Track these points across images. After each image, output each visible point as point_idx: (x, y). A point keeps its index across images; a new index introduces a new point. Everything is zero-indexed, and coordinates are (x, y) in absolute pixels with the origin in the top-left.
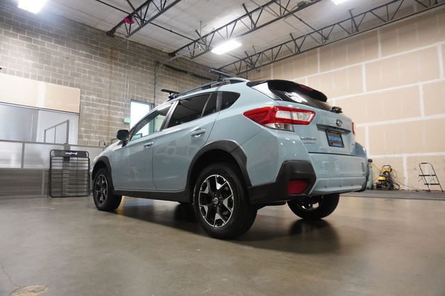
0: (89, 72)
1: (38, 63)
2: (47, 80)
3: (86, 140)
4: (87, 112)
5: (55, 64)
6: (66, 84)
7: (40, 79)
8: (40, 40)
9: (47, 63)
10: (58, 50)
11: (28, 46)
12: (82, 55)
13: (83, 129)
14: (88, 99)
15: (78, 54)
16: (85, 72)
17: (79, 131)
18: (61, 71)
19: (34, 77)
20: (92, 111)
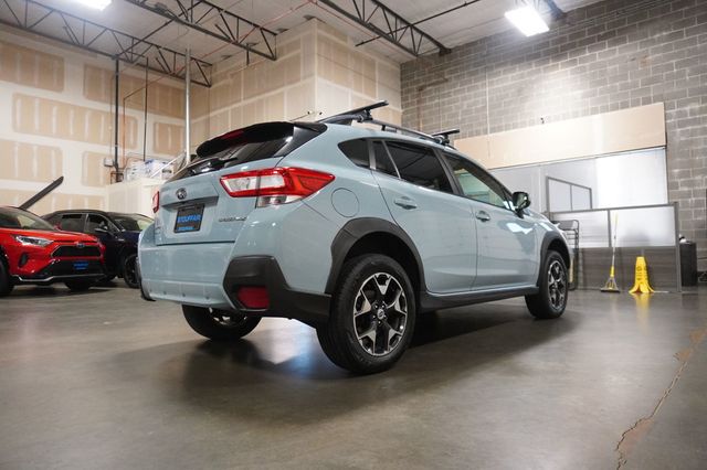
0: (678, 65)
1: (589, 90)
2: (605, 109)
3: (686, 189)
4: (683, 139)
5: (615, 79)
6: (636, 104)
7: (594, 111)
8: (588, 54)
9: (602, 82)
10: (617, 55)
11: (573, 72)
12: (660, 40)
13: (676, 171)
14: (680, 114)
15: (653, 42)
16: (670, 67)
17: (669, 175)
18: (624, 87)
19: (585, 113)
20: (693, 133)
